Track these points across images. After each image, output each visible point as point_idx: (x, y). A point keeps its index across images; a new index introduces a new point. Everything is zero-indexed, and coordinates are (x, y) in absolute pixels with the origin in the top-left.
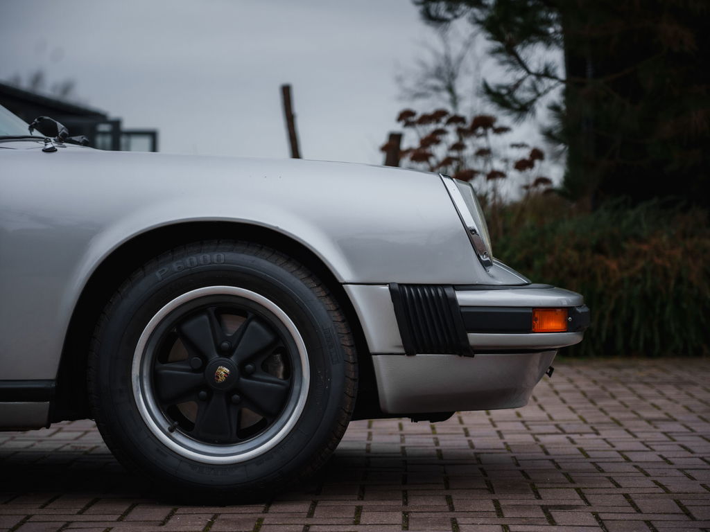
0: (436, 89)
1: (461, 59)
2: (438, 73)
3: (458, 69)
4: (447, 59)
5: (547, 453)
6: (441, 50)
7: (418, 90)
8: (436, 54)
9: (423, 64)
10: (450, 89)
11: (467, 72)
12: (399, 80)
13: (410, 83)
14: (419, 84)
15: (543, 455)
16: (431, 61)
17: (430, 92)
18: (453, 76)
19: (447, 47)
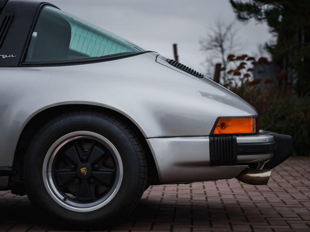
0: (216, 46)
1: (225, 34)
2: (216, 40)
3: (224, 38)
4: (220, 34)
5: (251, 200)
6: (218, 31)
7: (209, 46)
8: (216, 32)
9: (210, 36)
10: (221, 46)
11: (228, 40)
12: (201, 42)
13: (205, 44)
14: (209, 44)
15: (250, 201)
16: (213, 35)
17: (213, 47)
18: (222, 41)
19: (220, 30)
